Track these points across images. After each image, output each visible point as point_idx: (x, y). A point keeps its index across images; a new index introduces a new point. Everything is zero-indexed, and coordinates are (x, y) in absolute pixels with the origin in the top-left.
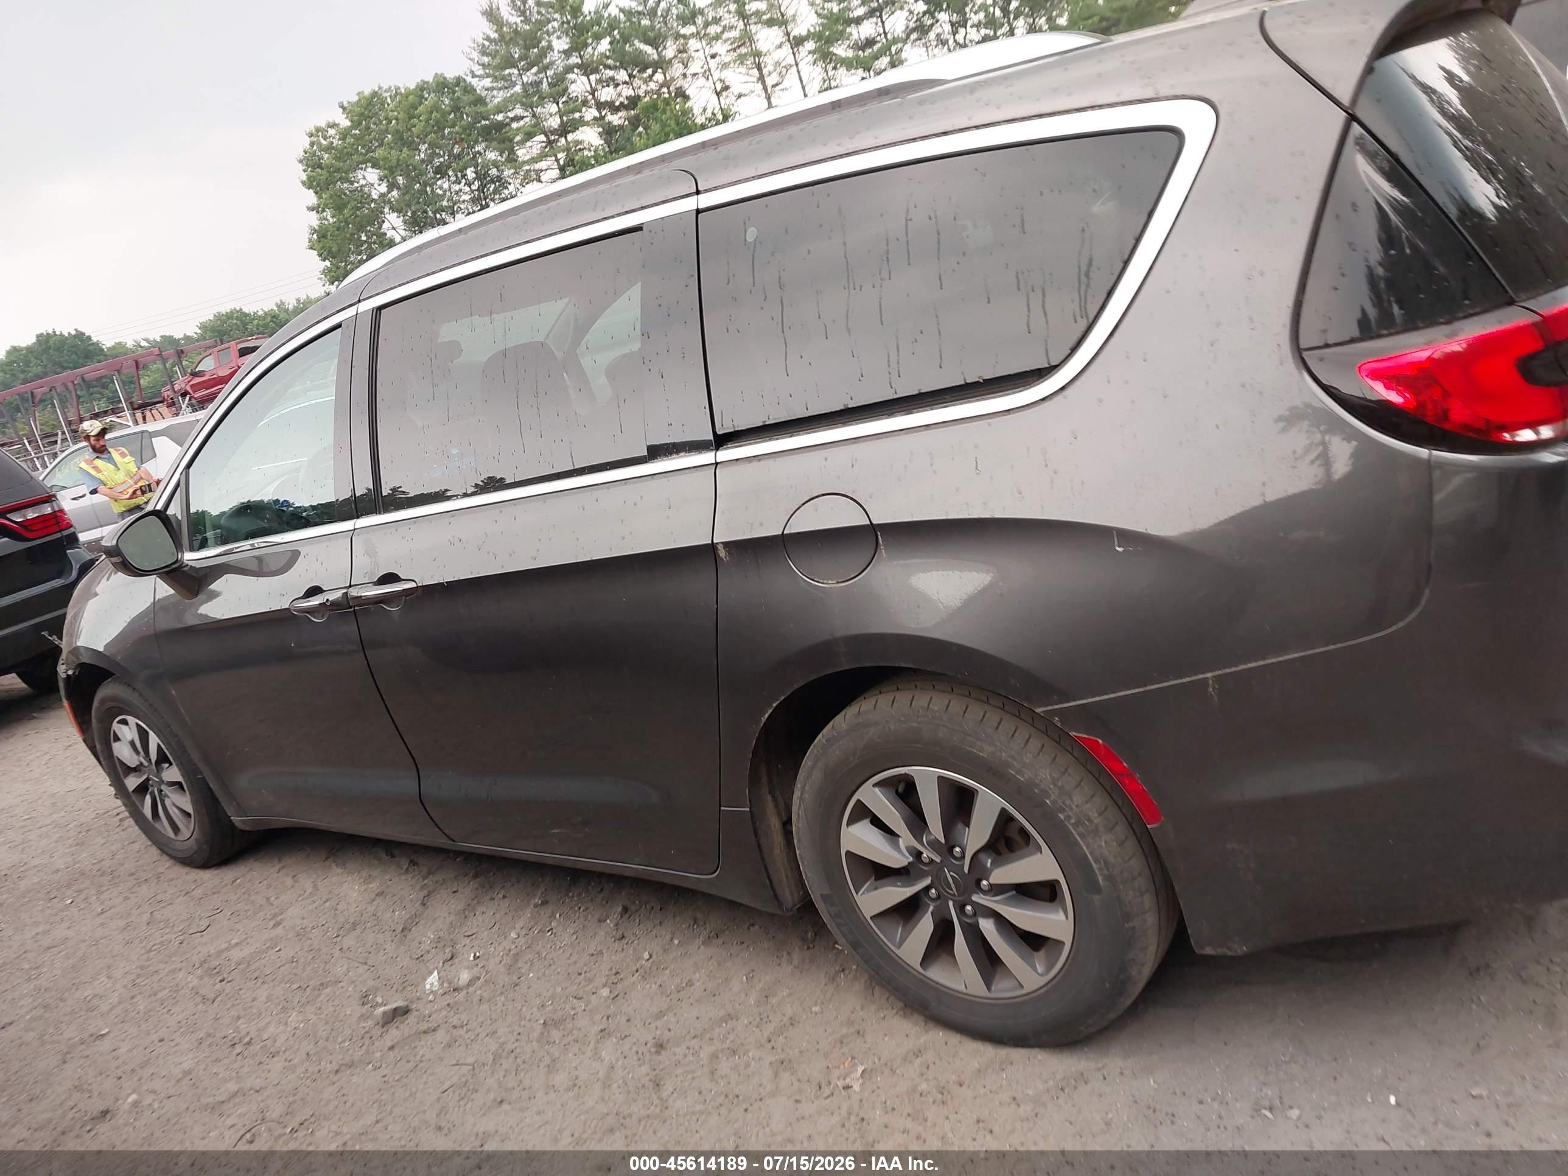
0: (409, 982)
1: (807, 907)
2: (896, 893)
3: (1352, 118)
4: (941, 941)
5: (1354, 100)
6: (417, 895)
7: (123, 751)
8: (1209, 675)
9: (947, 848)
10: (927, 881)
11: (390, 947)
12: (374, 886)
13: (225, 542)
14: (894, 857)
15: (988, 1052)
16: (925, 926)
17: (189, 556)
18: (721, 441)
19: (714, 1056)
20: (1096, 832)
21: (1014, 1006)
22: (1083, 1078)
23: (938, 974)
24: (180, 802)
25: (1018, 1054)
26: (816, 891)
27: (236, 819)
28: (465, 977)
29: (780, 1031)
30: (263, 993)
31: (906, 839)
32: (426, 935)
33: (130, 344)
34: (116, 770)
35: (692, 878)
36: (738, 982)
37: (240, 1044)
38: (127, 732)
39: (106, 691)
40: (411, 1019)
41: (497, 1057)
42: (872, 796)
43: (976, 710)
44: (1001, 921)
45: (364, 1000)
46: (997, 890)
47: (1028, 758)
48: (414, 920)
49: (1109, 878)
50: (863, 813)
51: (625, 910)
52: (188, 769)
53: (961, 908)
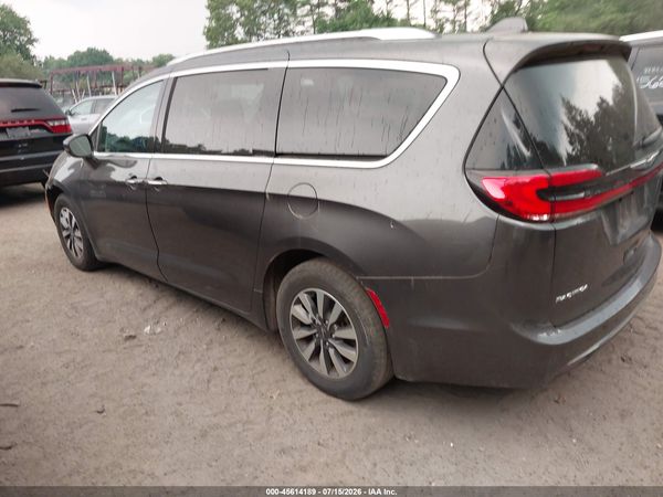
0: (140, 327)
1: (277, 332)
2: (305, 333)
3: (502, 88)
4: (316, 354)
5: (505, 82)
6: (154, 298)
7: (63, 221)
8: (412, 278)
9: (324, 321)
10: (315, 331)
11: (137, 314)
12: (140, 292)
13: (111, 151)
14: (307, 321)
15: (324, 396)
16: (312, 346)
17: (96, 154)
18: (277, 155)
19: (232, 377)
20: (369, 326)
21: (334, 382)
22: (352, 413)
23: (314, 365)
24: (79, 245)
25: (333, 399)
26: (280, 326)
27: (97, 255)
28: (159, 330)
29: (258, 373)
30: (88, 319)
31: (311, 315)
32: (151, 313)
33: (124, 59)
34: (60, 228)
35: (242, 312)
36: (252, 353)
37: (74, 334)
38: (66, 214)
39: (61, 197)
40: (136, 340)
41: (159, 360)
42: (303, 297)
43: (341, 273)
44: (336, 351)
45: (122, 330)
46: (337, 339)
47: (352, 294)
48: (150, 306)
49: (370, 342)
50: (299, 302)
51: (224, 320)
52: (84, 233)
53: (325, 343)
